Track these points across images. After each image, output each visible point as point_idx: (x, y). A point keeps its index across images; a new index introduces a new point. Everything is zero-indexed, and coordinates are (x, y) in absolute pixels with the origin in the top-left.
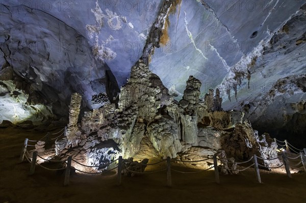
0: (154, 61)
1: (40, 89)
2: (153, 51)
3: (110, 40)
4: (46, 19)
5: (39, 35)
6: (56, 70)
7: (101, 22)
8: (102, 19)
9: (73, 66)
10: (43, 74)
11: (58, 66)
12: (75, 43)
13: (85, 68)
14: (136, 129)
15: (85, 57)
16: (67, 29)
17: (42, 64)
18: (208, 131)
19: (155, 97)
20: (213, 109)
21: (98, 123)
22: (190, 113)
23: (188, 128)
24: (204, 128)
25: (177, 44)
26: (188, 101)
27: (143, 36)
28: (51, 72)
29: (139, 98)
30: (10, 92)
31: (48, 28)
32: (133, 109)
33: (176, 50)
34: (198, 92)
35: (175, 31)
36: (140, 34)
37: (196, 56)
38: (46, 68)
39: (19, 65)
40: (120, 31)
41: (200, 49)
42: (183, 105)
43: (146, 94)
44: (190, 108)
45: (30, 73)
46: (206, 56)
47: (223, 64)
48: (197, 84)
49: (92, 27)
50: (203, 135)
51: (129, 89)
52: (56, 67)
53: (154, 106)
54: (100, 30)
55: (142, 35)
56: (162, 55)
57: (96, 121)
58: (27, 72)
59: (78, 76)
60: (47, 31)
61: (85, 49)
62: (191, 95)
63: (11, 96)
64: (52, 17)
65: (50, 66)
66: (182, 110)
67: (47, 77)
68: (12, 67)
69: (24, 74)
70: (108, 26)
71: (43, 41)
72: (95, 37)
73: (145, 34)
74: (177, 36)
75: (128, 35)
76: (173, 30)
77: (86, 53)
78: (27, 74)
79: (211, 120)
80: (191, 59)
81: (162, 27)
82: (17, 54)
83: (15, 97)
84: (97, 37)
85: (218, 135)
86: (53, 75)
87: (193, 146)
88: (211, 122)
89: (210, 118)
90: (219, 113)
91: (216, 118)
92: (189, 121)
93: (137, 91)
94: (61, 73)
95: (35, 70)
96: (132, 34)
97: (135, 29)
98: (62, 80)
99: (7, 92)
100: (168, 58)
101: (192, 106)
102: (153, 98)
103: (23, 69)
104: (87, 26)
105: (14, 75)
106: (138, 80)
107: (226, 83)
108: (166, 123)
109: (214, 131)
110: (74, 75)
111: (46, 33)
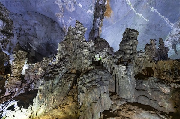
0: (104, 31)
1: (35, 55)
2: (102, 24)
3: (70, 20)
4: (36, 15)
5: (33, 25)
6: (40, 43)
7: (62, 9)
8: (62, 6)
9: (50, 40)
10: (35, 46)
11: (42, 41)
12: (50, 26)
13: (57, 40)
14: (63, 79)
15: (57, 34)
16: (46, 19)
17: (33, 41)
18: (151, 84)
19: (89, 50)
20: (156, 59)
21: (37, 74)
22: (125, 63)
23: (122, 80)
24: (144, 80)
25: (119, 14)
26: (123, 51)
27: (91, 12)
28: (38, 45)
29: (74, 52)
31: (37, 20)
32: (65, 61)
33: (119, 19)
34: (135, 41)
35: (116, 3)
36: (87, 10)
37: (137, 20)
38: (35, 43)
40: (75, 12)
41: (141, 13)
42: (118, 56)
43: (80, 48)
44: (125, 57)
46: (147, 18)
47: (165, 22)
48: (133, 33)
49: (59, 14)
50: (143, 88)
51: (64, 44)
52: (41, 41)
53: (88, 58)
54: (63, 15)
55: (89, 11)
56: (109, 25)
57: (36, 72)
59: (54, 46)
60: (36, 22)
61: (57, 29)
62: (127, 45)
64: (39, 14)
65: (37, 41)
66: (116, 60)
68: (20, 44)
69: (25, 47)
70: (67, 11)
72: (62, 21)
73: (91, 10)
74: (118, 7)
75: (80, 13)
76: (114, 3)
77: (57, 31)
78: (26, 47)
79: (155, 71)
80: (133, 24)
81: (105, 2)
84: (63, 20)
85: (166, 90)
86: (40, 46)
87: (128, 103)
88: (156, 73)
89: (154, 69)
90: (165, 62)
91: (161, 68)
92: (122, 71)
93: (71, 45)
94: (43, 45)
95: (30, 44)
96: (82, 12)
97: (84, 7)
98: (45, 49)
100: (113, 26)
101: (128, 56)
102: (86, 50)
103: (24, 44)
104: (56, 14)
105: (20, 48)
106: (73, 37)
107: (171, 39)
108: (96, 74)
109: (160, 84)
110: (52, 45)
111: (36, 23)
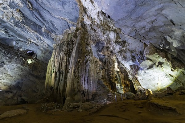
30: (155, 64)
39: (156, 40)
45: (165, 42)
58: (163, 43)
63: (158, 66)
67: (179, 41)
71: (162, 14)
82: (150, 34)
83: (161, 66)
99: (153, 65)
